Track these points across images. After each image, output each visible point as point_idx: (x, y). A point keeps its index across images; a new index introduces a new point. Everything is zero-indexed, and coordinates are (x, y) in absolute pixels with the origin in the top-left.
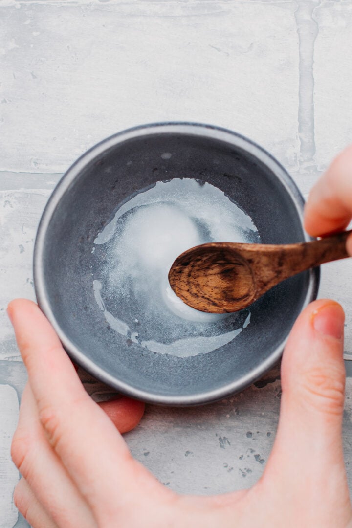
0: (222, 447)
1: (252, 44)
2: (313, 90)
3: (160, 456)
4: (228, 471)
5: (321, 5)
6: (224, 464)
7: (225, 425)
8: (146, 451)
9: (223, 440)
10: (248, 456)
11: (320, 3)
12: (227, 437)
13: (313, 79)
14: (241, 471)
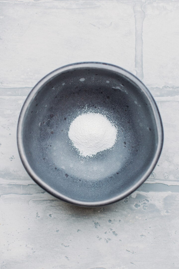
0: (96, 227)
1: (111, 23)
2: (142, 46)
3: (65, 232)
4: (99, 240)
5: (146, 3)
6: (97, 236)
7: (98, 216)
8: (57, 230)
9: (96, 224)
10: (109, 232)
11: (146, 2)
12: (98, 223)
13: (142, 41)
14: (106, 240)
